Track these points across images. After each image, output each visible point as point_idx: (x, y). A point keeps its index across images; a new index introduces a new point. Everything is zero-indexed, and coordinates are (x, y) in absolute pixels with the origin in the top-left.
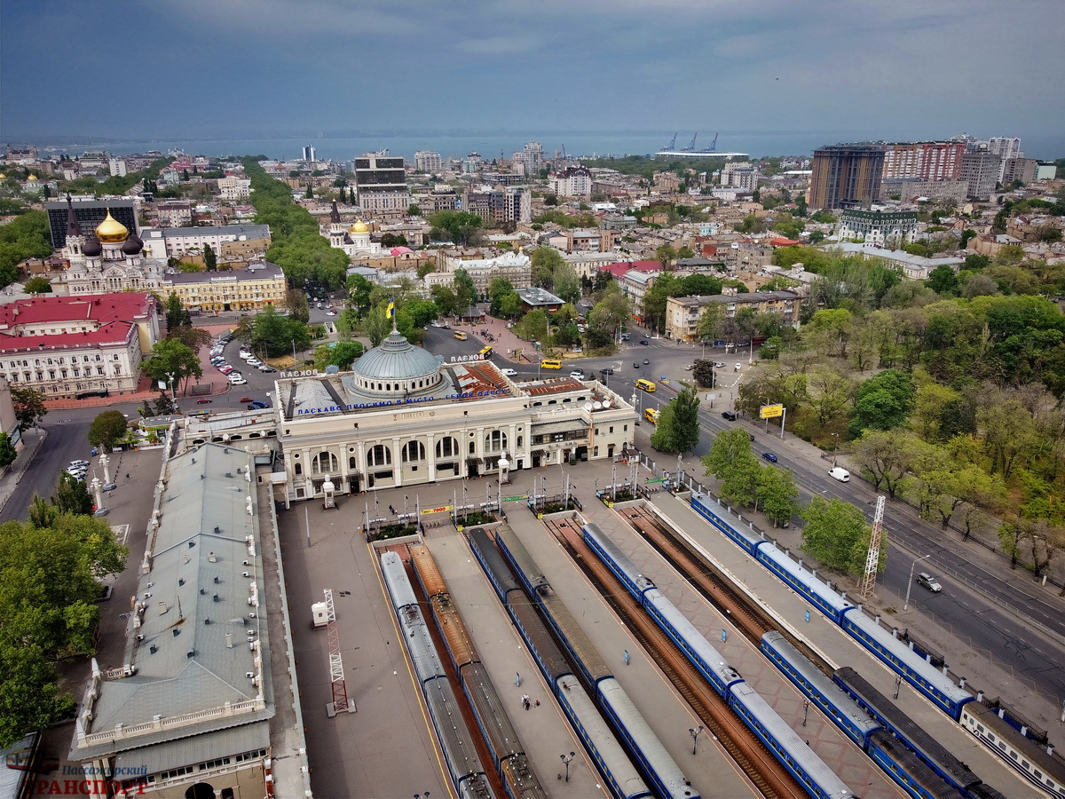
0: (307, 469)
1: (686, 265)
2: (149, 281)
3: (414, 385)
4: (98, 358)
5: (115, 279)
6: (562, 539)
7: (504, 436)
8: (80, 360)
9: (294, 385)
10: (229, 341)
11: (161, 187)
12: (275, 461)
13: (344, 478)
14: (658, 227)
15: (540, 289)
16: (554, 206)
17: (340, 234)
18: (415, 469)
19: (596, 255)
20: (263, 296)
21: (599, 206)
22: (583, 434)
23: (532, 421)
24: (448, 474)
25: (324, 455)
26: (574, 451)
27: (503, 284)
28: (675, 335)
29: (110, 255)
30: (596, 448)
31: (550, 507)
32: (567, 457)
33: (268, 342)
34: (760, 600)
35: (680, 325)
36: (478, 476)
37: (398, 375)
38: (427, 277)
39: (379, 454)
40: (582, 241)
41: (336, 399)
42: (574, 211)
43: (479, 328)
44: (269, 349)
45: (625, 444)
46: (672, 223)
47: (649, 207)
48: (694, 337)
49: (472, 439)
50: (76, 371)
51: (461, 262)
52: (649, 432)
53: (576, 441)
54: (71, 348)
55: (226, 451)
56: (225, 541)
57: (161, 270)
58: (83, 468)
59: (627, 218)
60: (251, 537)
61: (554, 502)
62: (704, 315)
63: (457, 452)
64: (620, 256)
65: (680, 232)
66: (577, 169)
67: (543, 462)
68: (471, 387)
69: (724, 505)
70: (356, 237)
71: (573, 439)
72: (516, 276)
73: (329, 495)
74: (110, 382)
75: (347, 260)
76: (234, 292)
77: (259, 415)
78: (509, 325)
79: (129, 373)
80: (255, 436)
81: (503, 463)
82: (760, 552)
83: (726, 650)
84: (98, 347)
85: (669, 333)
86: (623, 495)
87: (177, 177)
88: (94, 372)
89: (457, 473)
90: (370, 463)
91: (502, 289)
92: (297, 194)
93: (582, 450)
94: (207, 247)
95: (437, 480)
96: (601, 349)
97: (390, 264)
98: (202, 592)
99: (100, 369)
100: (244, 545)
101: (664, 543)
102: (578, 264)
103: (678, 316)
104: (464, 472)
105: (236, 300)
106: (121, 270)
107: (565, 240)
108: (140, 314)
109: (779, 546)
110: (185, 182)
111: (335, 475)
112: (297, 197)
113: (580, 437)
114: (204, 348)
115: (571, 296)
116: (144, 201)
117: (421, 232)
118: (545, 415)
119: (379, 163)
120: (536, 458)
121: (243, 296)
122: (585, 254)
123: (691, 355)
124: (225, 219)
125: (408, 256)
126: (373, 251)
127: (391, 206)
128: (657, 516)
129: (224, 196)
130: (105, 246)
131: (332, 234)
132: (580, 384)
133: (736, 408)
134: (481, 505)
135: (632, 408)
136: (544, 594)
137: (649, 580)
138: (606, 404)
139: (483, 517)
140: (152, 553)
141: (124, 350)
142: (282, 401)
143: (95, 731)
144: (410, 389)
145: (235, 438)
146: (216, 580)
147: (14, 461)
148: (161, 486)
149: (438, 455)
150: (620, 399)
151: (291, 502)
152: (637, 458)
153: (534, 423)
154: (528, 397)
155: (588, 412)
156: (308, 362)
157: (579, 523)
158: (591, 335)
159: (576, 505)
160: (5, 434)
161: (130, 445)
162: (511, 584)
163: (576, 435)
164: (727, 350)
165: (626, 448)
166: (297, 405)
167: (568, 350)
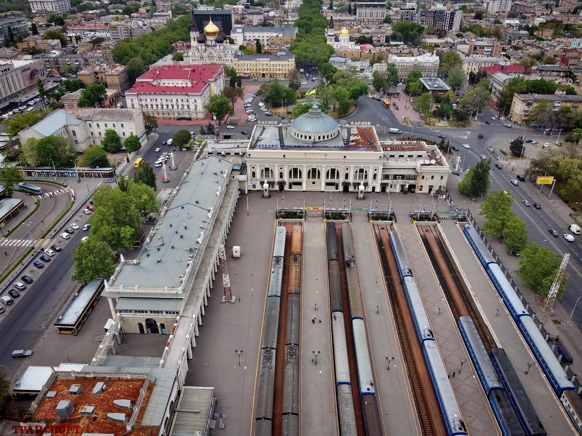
0: (258, 175)
1: (543, 70)
2: (227, 58)
3: (319, 138)
4: (188, 101)
5: (211, 57)
6: (379, 236)
7: (366, 172)
8: (180, 101)
9: (264, 129)
10: (257, 96)
12: (243, 169)
13: (276, 182)
14: (541, 39)
15: (439, 79)
16: (478, 20)
17: (333, 36)
18: (314, 183)
19: (485, 58)
20: (282, 70)
21: (508, 21)
22: (414, 178)
23: (383, 166)
24: (332, 189)
25: (267, 169)
26: (407, 186)
27: (416, 73)
28: (514, 119)
29: (209, 43)
30: (422, 186)
31: (378, 217)
32: (403, 189)
33: (273, 99)
34: (474, 296)
35: (518, 112)
36: (349, 192)
37: (311, 131)
38: (374, 65)
39: (295, 172)
40: (480, 48)
41: (281, 140)
42: (490, 24)
43: (394, 100)
44: (273, 103)
45: (440, 186)
46: (555, 36)
47: (544, 24)
48: (526, 121)
49: (347, 171)
50: (178, 106)
51: (395, 57)
52: (460, 180)
53: (409, 181)
54: (176, 94)
55: (220, 161)
56: (199, 208)
57: (233, 52)
58: (167, 157)
59: (522, 32)
60: (212, 209)
61: (383, 214)
62: (536, 107)
63: (338, 177)
64: (502, 60)
65: (555, 44)
67: (388, 190)
68: (355, 141)
69: (482, 236)
70: (341, 38)
71: (407, 179)
72: (424, 68)
73: (266, 190)
74: (192, 113)
75: (332, 52)
76: (268, 67)
77: (242, 143)
78: (412, 101)
79: (201, 110)
80: (237, 154)
81: (362, 187)
82: (489, 269)
83: (437, 319)
84: (188, 95)
85: (511, 117)
86: (424, 218)
88: (186, 107)
89: (337, 189)
90: (290, 177)
92: (326, 6)
94: (258, 41)
95: (325, 191)
96: (460, 122)
97: (357, 56)
98: (177, 232)
99: (188, 106)
100: (207, 212)
101: (436, 250)
102: (471, 64)
103: (518, 107)
104: (341, 189)
105: (268, 72)
106: (214, 52)
107: (468, 47)
108: (211, 78)
109: (503, 269)
111: (271, 180)
112: (325, 8)
113: (412, 179)
114: (239, 100)
116: (244, 9)
118: (392, 163)
120: (384, 187)
121: (272, 70)
122: (480, 58)
123: (519, 133)
124: (281, 21)
125: (370, 51)
126: (350, 47)
127: (374, 17)
128: (440, 234)
129: (286, 6)
130: (208, 38)
131: (329, 35)
132: (422, 147)
133: (526, 173)
134: (339, 209)
135: (448, 166)
136: (349, 265)
137: (410, 271)
138: (433, 162)
139: (339, 216)
140: (168, 208)
141: (200, 98)
142: (253, 137)
143: (113, 286)
144: (317, 140)
145: (227, 154)
146: (186, 228)
147: (140, 149)
148: (185, 174)
149: (327, 177)
150: (444, 159)
151: (248, 190)
152: (444, 196)
153: (385, 167)
154: (383, 152)
155: (419, 165)
156: (289, 113)
157: (392, 229)
158: (456, 113)
159: (394, 219)
160: (137, 136)
161: (190, 148)
162: (334, 256)
163: (410, 178)
164: (545, 133)
165: (440, 190)
166: (260, 140)
167: (439, 121)
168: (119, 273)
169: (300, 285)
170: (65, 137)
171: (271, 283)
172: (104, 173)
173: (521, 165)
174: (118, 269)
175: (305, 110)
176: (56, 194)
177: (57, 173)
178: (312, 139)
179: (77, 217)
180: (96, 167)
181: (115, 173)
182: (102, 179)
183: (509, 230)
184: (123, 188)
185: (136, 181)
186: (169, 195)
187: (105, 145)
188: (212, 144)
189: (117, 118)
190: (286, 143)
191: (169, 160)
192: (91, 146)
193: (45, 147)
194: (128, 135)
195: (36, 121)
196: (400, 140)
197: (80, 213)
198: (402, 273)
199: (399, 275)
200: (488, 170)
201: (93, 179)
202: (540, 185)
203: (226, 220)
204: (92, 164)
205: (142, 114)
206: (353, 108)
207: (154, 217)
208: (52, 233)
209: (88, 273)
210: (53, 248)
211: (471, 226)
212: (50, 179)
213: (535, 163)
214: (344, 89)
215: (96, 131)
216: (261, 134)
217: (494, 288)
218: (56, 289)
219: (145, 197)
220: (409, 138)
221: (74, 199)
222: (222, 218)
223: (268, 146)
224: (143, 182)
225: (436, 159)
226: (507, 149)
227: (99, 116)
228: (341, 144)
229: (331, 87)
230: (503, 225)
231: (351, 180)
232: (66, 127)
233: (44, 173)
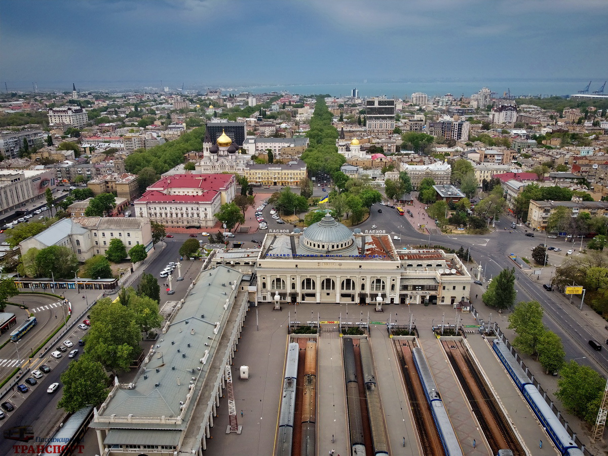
0: (269, 286)
1: (556, 178)
2: (239, 168)
3: (333, 247)
4: (198, 209)
5: (222, 166)
6: (401, 353)
7: (383, 283)
8: (190, 209)
9: (275, 237)
10: (268, 204)
11: (268, 113)
12: (253, 280)
13: (288, 294)
14: (550, 148)
15: (452, 186)
16: (486, 130)
17: (344, 146)
18: (328, 294)
19: (496, 166)
20: (294, 179)
21: (515, 131)
22: (435, 288)
23: (401, 276)
24: (348, 300)
25: (278, 280)
26: (428, 298)
27: (429, 181)
28: (533, 225)
29: (222, 153)
30: (443, 297)
31: (399, 331)
32: (423, 300)
33: (284, 207)
34: (513, 424)
35: (536, 219)
36: (366, 304)
37: (324, 240)
38: (386, 173)
39: (308, 283)
40: (491, 156)
41: (293, 249)
42: (497, 134)
43: (408, 208)
44: (284, 211)
45: (463, 297)
46: (563, 144)
47: (551, 133)
48: (545, 228)
49: (363, 282)
50: (187, 214)
51: (406, 166)
52: (483, 290)
53: (430, 292)
54: (186, 203)
55: (229, 271)
56: (205, 323)
57: (245, 162)
58: (174, 266)
59: (530, 141)
60: (218, 323)
61: (404, 328)
62: (554, 214)
63: (354, 288)
64: (514, 168)
65: (565, 152)
66: (508, 107)
67: (408, 301)
68: (370, 250)
69: (514, 353)
70: (352, 147)
71: (427, 290)
72: (436, 176)
73: (277, 302)
74: (201, 222)
75: (343, 161)
76: (279, 176)
77: (252, 252)
78: (426, 208)
79: (211, 218)
80: (247, 264)
81: (379, 299)
82: (526, 391)
83: (473, 453)
84: (198, 203)
85: (529, 224)
86: (449, 332)
87: (278, 107)
88: (195, 216)
89: (353, 300)
90: (303, 288)
91: (425, 185)
92: (336, 118)
93: (433, 298)
94: (270, 151)
95: (341, 302)
96: (478, 230)
97: (368, 164)
98: (179, 351)
99: (198, 215)
100: (213, 327)
101: (465, 369)
102: (483, 172)
103: (536, 213)
104: (357, 300)
105: (280, 180)
106: (226, 161)
107: (478, 155)
108: (223, 187)
109: (542, 391)
110: (282, 110)
111: (282, 291)
112: (335, 120)
113: (432, 290)
114: (250, 208)
115: (470, 192)
116: (256, 121)
117: (395, 144)
118: (410, 273)
119: (380, 103)
120: (403, 298)
121: (284, 178)
122: (490, 165)
123: (540, 240)
124: (292, 132)
125: (381, 159)
126: (361, 156)
127: (384, 128)
128: (467, 350)
129: (297, 119)
130: (221, 148)
131: (340, 145)
132: (441, 256)
133: (553, 283)
134: (357, 323)
135: (470, 276)
136: (369, 388)
137: (438, 394)
138: (454, 271)
139: (356, 330)
140: (171, 323)
141: (210, 206)
142: (264, 246)
143: (104, 414)
144: (330, 249)
145: (236, 263)
146: (189, 346)
147: (146, 259)
148: (191, 286)
149: (343, 288)
150: (465, 268)
151: (258, 302)
152: (468, 308)
153: (403, 277)
154: (400, 261)
155: (439, 275)
156: (301, 221)
157: (415, 345)
158: (473, 220)
159: (416, 333)
160: (143, 245)
161: (198, 257)
162: (352, 378)
163: (430, 288)
164: (566, 239)
165: (463, 300)
166: (271, 250)
167: (456, 228)
168: (112, 398)
169: (315, 412)
170: (68, 246)
171: (282, 410)
172: (106, 285)
173: (546, 274)
174: (110, 394)
175: (318, 218)
176: (52, 307)
177: (56, 284)
178: (326, 248)
179: (72, 333)
180: (97, 278)
181: (117, 284)
182: (103, 291)
183: (542, 347)
184: (124, 301)
185: (138, 294)
186: (173, 308)
187: (109, 255)
188: (221, 254)
189: (124, 227)
190: (299, 252)
191: (176, 270)
192: (94, 255)
193: (46, 257)
194: (134, 244)
195: (40, 230)
196: (417, 248)
197: (76, 329)
198: (429, 397)
199: (426, 400)
200: (512, 280)
201: (93, 291)
202: (570, 295)
203: (233, 337)
204: (94, 275)
205: (150, 223)
206: (366, 216)
207: (155, 333)
208: (43, 351)
209: (77, 399)
210: (41, 369)
211: (501, 341)
212: (48, 291)
213: (561, 272)
214: (357, 197)
215: (101, 240)
216: (272, 243)
217: (534, 414)
218: (39, 418)
219: (147, 311)
220: (426, 246)
221: (71, 313)
222: (229, 334)
223: (279, 256)
224: (146, 294)
225: (456, 268)
226: (530, 257)
227: (106, 225)
228: (356, 253)
229: (343, 195)
230: (535, 340)
231: (368, 291)
232: (70, 236)
233: (42, 284)
